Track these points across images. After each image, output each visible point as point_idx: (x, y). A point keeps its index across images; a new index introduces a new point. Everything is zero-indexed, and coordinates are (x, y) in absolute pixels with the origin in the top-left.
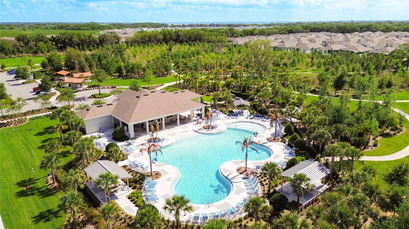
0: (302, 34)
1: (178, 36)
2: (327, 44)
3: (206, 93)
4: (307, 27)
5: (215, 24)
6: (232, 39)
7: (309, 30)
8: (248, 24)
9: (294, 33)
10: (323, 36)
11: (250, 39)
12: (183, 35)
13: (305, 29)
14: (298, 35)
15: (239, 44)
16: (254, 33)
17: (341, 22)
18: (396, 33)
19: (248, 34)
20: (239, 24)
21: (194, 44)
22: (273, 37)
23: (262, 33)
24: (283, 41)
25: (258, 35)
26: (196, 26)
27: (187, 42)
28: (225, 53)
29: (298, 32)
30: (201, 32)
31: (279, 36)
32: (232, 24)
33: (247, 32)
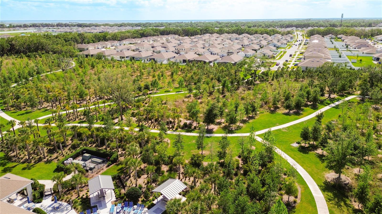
0: (154, 37)
1: (12, 46)
2: (179, 51)
3: (45, 158)
4: (157, 30)
5: (63, 24)
6: (83, 46)
7: (159, 33)
8: (100, 24)
9: (146, 37)
10: (173, 40)
11: (103, 45)
12: (19, 45)
13: (155, 32)
14: (151, 39)
15: (91, 54)
16: (107, 37)
17: (182, 23)
18: (229, 36)
19: (100, 39)
20: (90, 24)
21: (35, 55)
22: (127, 42)
23: (115, 38)
24: (138, 48)
25: (111, 40)
26: (41, 26)
27: (25, 53)
28: (76, 69)
29: (150, 36)
30: (42, 40)
31: (133, 41)
32: (82, 24)
33: (99, 37)
